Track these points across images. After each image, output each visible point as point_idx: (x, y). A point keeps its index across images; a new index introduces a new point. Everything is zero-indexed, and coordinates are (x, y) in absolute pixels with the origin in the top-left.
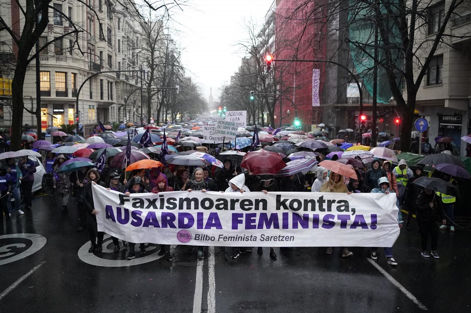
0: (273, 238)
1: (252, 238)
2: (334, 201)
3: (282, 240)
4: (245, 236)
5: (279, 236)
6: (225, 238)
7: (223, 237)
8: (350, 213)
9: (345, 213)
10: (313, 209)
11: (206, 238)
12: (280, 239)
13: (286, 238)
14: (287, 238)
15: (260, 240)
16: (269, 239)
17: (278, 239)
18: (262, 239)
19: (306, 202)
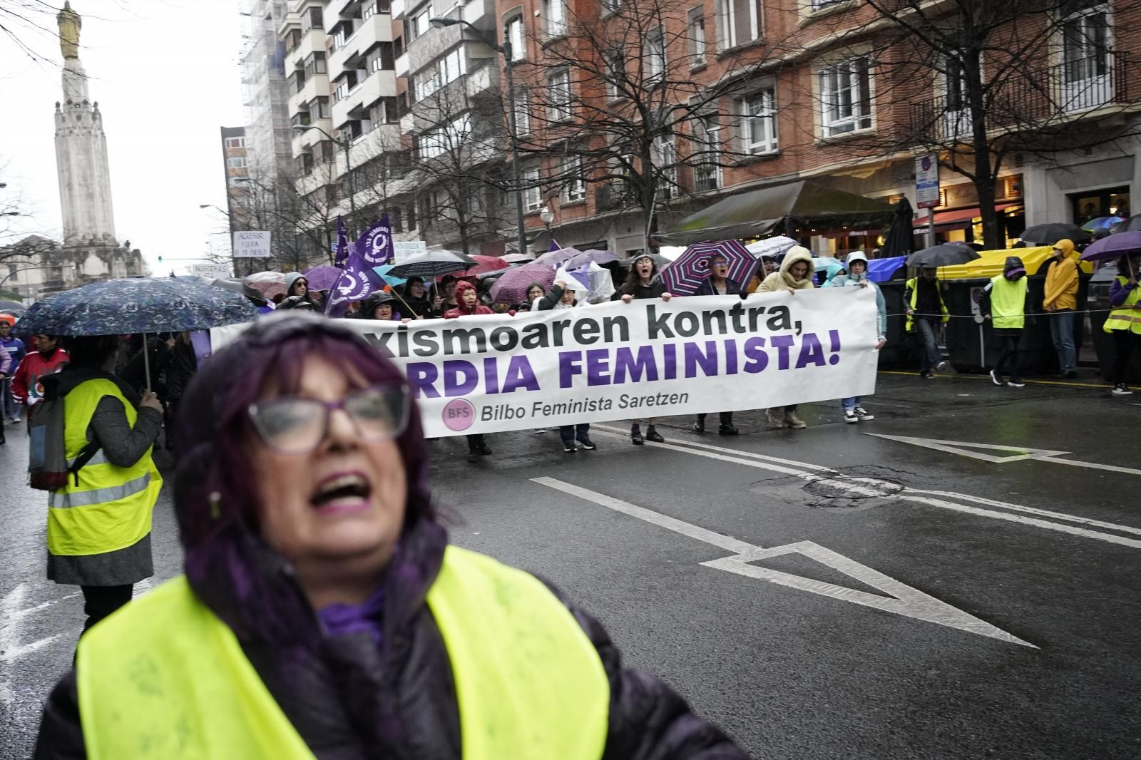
0: (645, 401)
1: (603, 404)
2: (762, 310)
3: (663, 403)
4: (589, 401)
5: (659, 396)
6: (547, 408)
7: (541, 406)
8: (793, 331)
9: (782, 332)
10: (723, 329)
11: (507, 412)
12: (660, 402)
13: (671, 399)
14: (674, 399)
15: (620, 406)
16: (636, 402)
17: (655, 402)
18: (623, 404)
19: (707, 315)
